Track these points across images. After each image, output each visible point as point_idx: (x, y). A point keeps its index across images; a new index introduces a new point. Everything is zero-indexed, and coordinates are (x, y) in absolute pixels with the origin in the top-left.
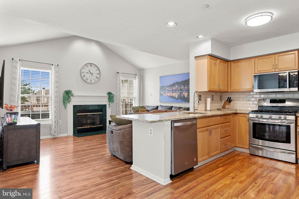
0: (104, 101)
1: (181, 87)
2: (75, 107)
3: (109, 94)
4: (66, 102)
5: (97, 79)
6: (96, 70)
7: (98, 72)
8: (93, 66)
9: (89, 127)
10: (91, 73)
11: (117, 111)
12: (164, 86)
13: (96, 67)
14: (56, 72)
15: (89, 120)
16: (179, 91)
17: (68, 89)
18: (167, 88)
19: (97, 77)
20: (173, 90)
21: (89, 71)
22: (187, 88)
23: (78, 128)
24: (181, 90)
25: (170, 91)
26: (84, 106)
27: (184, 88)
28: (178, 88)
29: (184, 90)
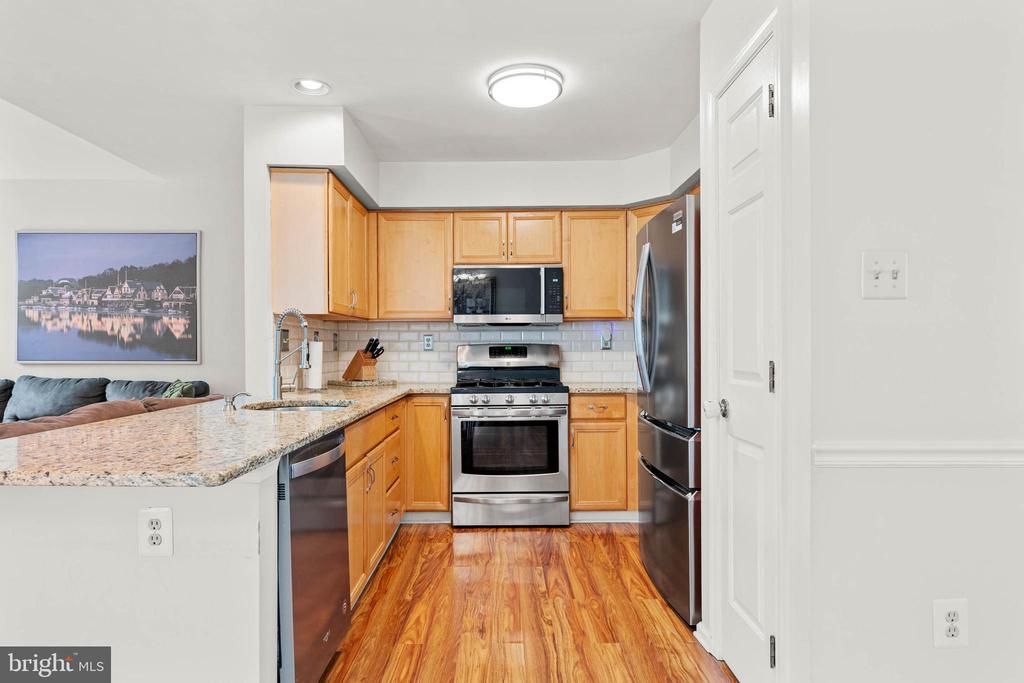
1: (149, 291)
12: (50, 283)
16: (139, 310)
18: (68, 294)
20: (102, 304)
22: (182, 296)
24: (152, 304)
25: (84, 306)
27: (166, 297)
28: (134, 296)
29: (165, 304)
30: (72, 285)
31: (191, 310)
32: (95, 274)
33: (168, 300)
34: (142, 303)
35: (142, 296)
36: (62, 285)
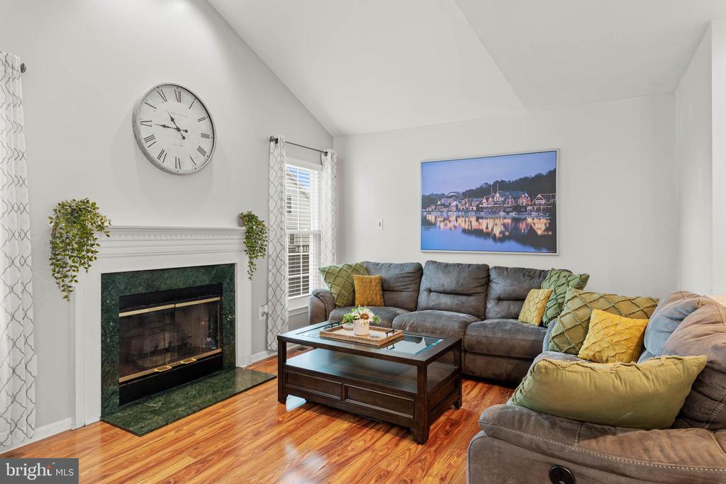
0: (228, 251)
1: (516, 198)
2: (108, 280)
3: (248, 220)
4: (70, 262)
5: (200, 159)
6: (199, 120)
7: (205, 126)
8: (187, 98)
9: (169, 367)
10: (178, 129)
11: (268, 286)
12: (443, 196)
13: (197, 104)
15: (167, 335)
16: (508, 213)
18: (455, 203)
19: (200, 150)
20: (479, 209)
21: (172, 120)
22: (543, 202)
23: (121, 380)
24: (518, 208)
25: (467, 211)
26: (145, 276)
27: (530, 203)
28: (504, 202)
29: (529, 208)
30: (456, 197)
31: (551, 212)
32: (474, 188)
33: (531, 205)
34: (510, 208)
35: (510, 202)
36: (451, 197)
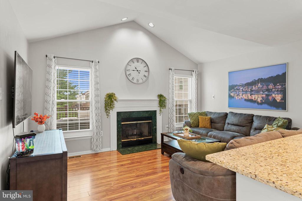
0: (154, 106)
1: (267, 86)
2: (119, 114)
3: (160, 96)
4: (108, 109)
5: (144, 79)
6: (144, 67)
7: (146, 69)
8: (140, 61)
9: (135, 139)
10: (138, 71)
11: (169, 118)
12: (237, 85)
13: (143, 62)
14: (96, 71)
15: (135, 130)
16: (264, 92)
17: (110, 92)
18: (242, 88)
19: (145, 76)
20: (252, 91)
21: (136, 68)
22: (280, 87)
23: (122, 141)
24: (268, 90)
25: (246, 91)
26: (129, 113)
27: (274, 88)
28: (262, 88)
29: (273, 90)
30: (243, 86)
31: (284, 92)
32: (249, 82)
33: (274, 89)
34: (265, 90)
35: (265, 87)
36: (240, 86)
